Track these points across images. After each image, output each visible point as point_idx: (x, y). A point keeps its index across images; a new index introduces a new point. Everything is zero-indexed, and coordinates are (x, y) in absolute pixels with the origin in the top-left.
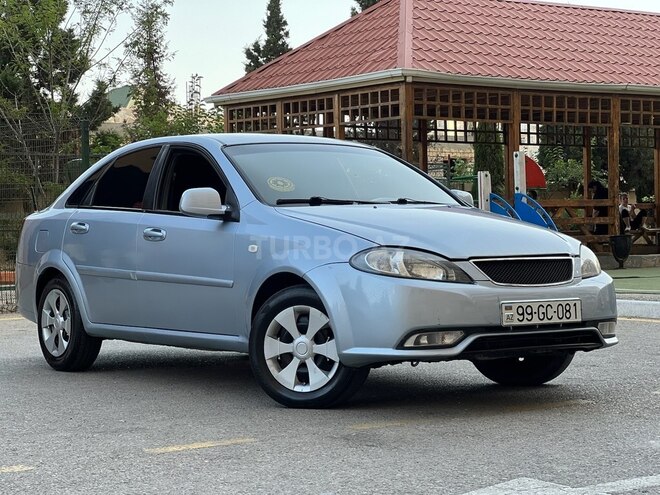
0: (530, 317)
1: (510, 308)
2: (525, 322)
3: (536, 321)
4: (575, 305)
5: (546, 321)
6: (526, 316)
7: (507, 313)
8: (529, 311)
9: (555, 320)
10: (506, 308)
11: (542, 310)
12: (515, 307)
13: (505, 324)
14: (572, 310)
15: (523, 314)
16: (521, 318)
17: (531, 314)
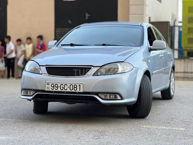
0: (56, 88)
1: (49, 84)
2: (54, 90)
3: (59, 90)
4: (80, 85)
5: (64, 90)
6: (55, 87)
7: (47, 86)
8: (56, 86)
9: (68, 90)
10: (47, 84)
11: (62, 86)
12: (51, 84)
13: (46, 90)
14: (78, 87)
15: (54, 87)
16: (53, 88)
17: (57, 87)
